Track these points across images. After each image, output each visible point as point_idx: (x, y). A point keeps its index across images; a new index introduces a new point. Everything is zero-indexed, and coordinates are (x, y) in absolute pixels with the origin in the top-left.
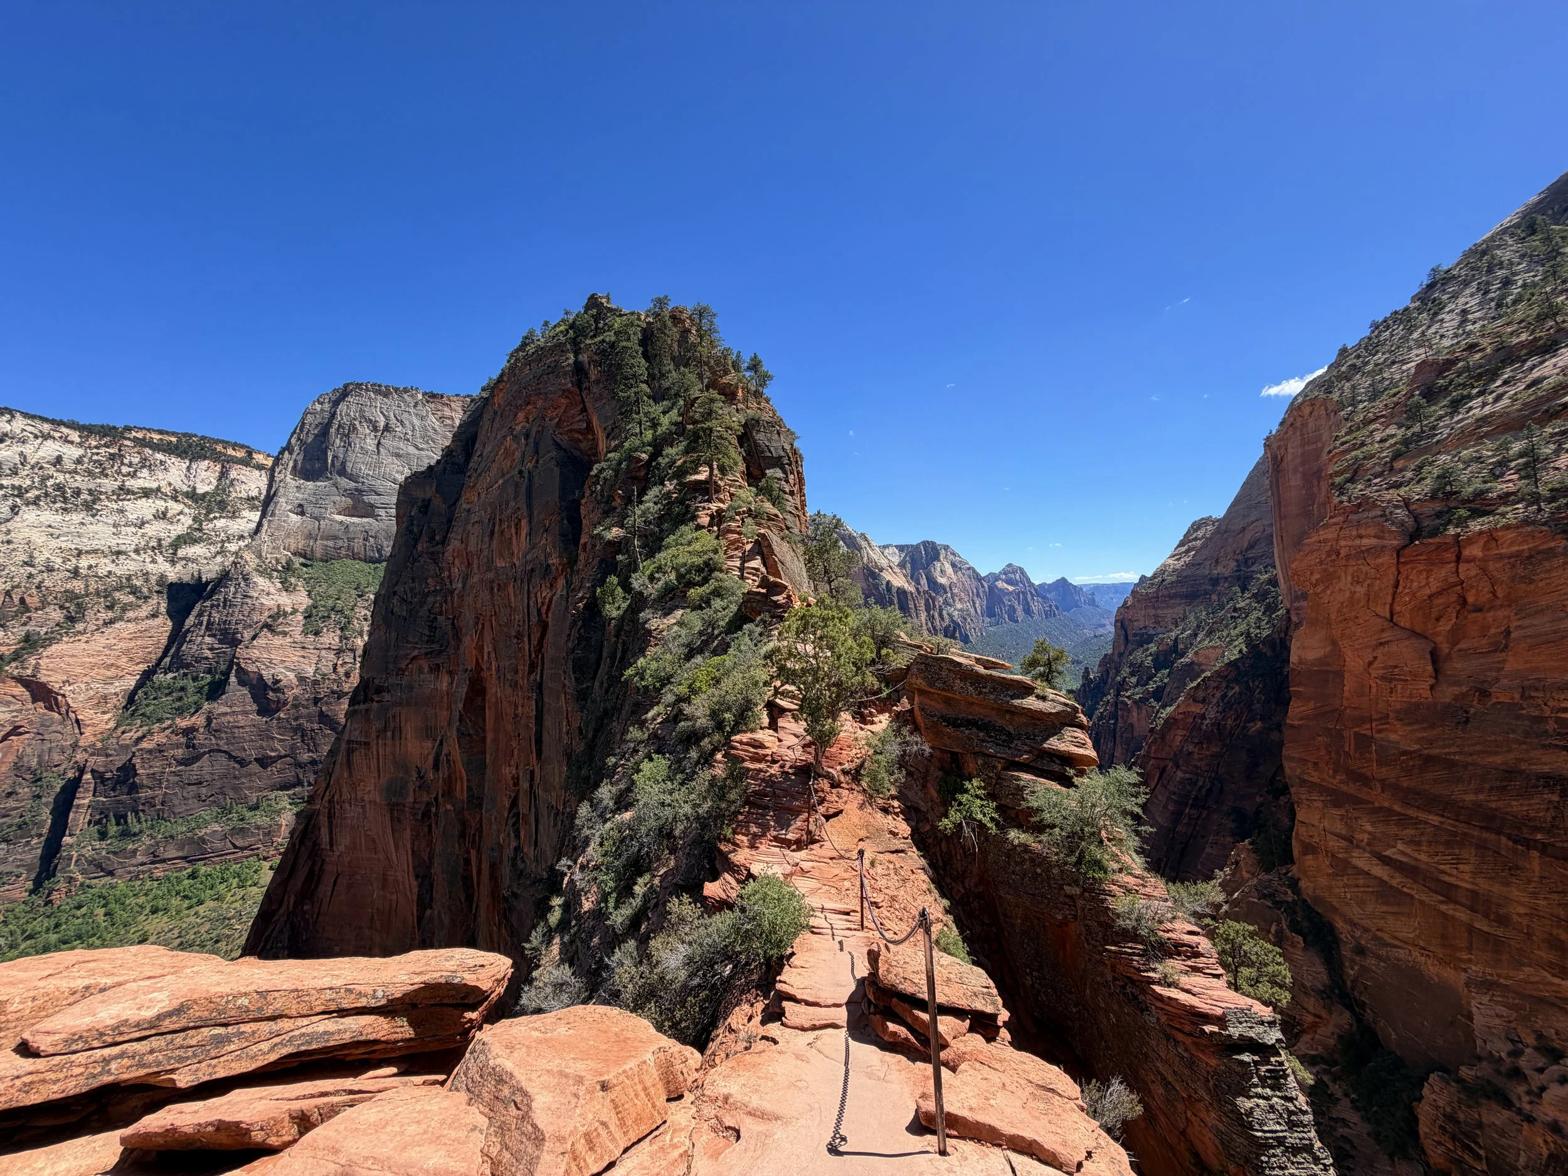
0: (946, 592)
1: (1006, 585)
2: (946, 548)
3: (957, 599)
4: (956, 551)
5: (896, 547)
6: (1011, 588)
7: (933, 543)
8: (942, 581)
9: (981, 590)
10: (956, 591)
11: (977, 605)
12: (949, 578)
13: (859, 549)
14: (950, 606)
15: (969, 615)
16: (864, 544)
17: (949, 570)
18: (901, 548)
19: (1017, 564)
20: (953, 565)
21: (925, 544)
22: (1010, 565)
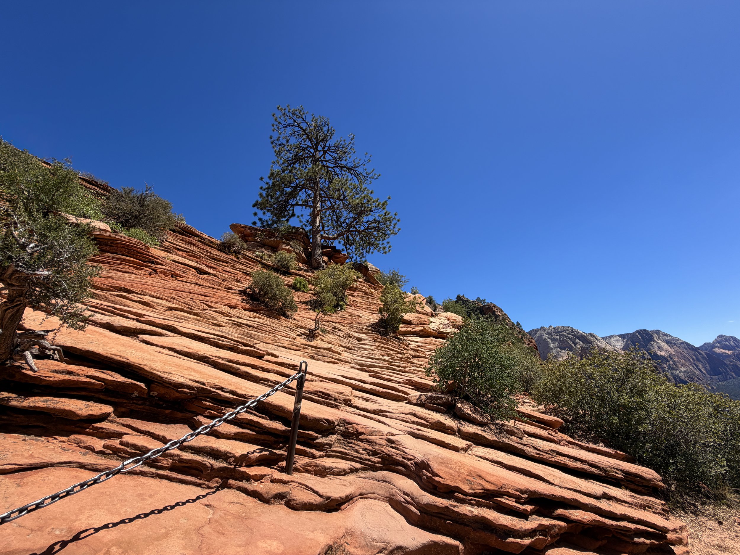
0: (668, 361)
1: (723, 351)
2: (657, 332)
3: (680, 366)
4: (667, 332)
5: (619, 336)
6: (729, 352)
7: (645, 331)
8: (663, 354)
9: (699, 357)
10: (676, 359)
11: (701, 367)
12: (667, 351)
13: (590, 342)
14: (675, 369)
15: (695, 375)
16: (592, 339)
17: (666, 346)
18: (622, 336)
19: (727, 334)
20: (668, 342)
21: (638, 331)
22: (720, 336)
